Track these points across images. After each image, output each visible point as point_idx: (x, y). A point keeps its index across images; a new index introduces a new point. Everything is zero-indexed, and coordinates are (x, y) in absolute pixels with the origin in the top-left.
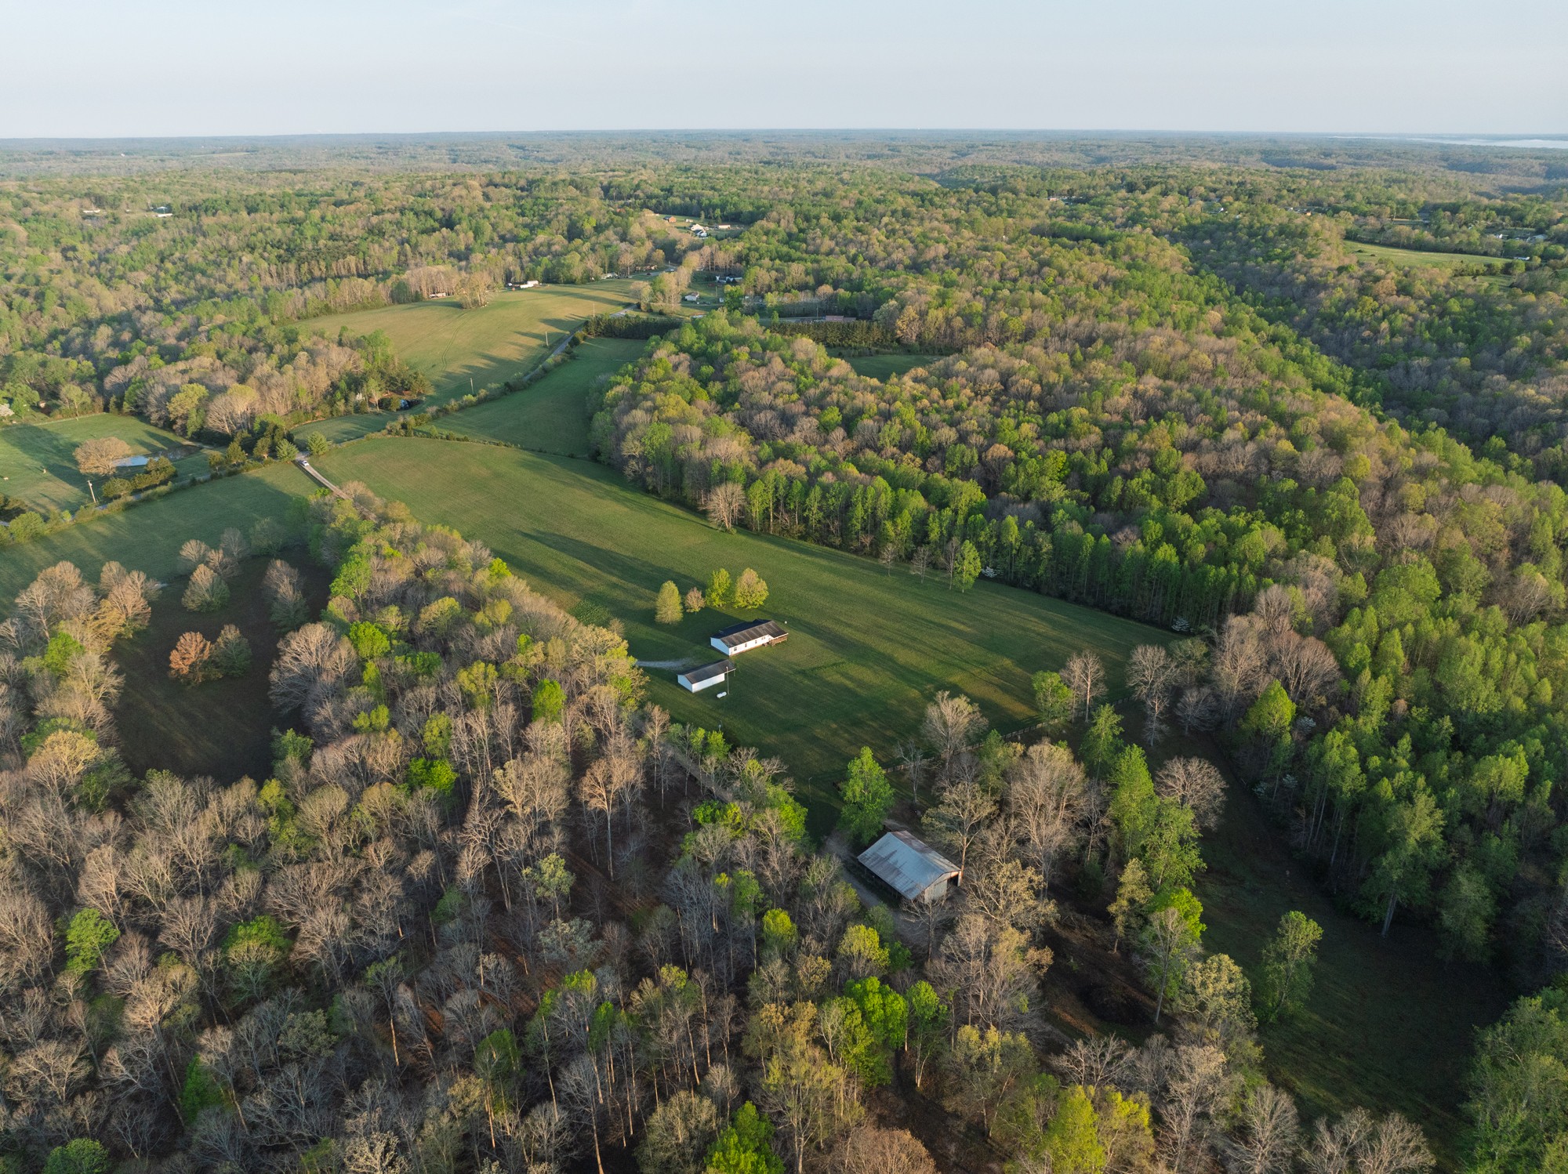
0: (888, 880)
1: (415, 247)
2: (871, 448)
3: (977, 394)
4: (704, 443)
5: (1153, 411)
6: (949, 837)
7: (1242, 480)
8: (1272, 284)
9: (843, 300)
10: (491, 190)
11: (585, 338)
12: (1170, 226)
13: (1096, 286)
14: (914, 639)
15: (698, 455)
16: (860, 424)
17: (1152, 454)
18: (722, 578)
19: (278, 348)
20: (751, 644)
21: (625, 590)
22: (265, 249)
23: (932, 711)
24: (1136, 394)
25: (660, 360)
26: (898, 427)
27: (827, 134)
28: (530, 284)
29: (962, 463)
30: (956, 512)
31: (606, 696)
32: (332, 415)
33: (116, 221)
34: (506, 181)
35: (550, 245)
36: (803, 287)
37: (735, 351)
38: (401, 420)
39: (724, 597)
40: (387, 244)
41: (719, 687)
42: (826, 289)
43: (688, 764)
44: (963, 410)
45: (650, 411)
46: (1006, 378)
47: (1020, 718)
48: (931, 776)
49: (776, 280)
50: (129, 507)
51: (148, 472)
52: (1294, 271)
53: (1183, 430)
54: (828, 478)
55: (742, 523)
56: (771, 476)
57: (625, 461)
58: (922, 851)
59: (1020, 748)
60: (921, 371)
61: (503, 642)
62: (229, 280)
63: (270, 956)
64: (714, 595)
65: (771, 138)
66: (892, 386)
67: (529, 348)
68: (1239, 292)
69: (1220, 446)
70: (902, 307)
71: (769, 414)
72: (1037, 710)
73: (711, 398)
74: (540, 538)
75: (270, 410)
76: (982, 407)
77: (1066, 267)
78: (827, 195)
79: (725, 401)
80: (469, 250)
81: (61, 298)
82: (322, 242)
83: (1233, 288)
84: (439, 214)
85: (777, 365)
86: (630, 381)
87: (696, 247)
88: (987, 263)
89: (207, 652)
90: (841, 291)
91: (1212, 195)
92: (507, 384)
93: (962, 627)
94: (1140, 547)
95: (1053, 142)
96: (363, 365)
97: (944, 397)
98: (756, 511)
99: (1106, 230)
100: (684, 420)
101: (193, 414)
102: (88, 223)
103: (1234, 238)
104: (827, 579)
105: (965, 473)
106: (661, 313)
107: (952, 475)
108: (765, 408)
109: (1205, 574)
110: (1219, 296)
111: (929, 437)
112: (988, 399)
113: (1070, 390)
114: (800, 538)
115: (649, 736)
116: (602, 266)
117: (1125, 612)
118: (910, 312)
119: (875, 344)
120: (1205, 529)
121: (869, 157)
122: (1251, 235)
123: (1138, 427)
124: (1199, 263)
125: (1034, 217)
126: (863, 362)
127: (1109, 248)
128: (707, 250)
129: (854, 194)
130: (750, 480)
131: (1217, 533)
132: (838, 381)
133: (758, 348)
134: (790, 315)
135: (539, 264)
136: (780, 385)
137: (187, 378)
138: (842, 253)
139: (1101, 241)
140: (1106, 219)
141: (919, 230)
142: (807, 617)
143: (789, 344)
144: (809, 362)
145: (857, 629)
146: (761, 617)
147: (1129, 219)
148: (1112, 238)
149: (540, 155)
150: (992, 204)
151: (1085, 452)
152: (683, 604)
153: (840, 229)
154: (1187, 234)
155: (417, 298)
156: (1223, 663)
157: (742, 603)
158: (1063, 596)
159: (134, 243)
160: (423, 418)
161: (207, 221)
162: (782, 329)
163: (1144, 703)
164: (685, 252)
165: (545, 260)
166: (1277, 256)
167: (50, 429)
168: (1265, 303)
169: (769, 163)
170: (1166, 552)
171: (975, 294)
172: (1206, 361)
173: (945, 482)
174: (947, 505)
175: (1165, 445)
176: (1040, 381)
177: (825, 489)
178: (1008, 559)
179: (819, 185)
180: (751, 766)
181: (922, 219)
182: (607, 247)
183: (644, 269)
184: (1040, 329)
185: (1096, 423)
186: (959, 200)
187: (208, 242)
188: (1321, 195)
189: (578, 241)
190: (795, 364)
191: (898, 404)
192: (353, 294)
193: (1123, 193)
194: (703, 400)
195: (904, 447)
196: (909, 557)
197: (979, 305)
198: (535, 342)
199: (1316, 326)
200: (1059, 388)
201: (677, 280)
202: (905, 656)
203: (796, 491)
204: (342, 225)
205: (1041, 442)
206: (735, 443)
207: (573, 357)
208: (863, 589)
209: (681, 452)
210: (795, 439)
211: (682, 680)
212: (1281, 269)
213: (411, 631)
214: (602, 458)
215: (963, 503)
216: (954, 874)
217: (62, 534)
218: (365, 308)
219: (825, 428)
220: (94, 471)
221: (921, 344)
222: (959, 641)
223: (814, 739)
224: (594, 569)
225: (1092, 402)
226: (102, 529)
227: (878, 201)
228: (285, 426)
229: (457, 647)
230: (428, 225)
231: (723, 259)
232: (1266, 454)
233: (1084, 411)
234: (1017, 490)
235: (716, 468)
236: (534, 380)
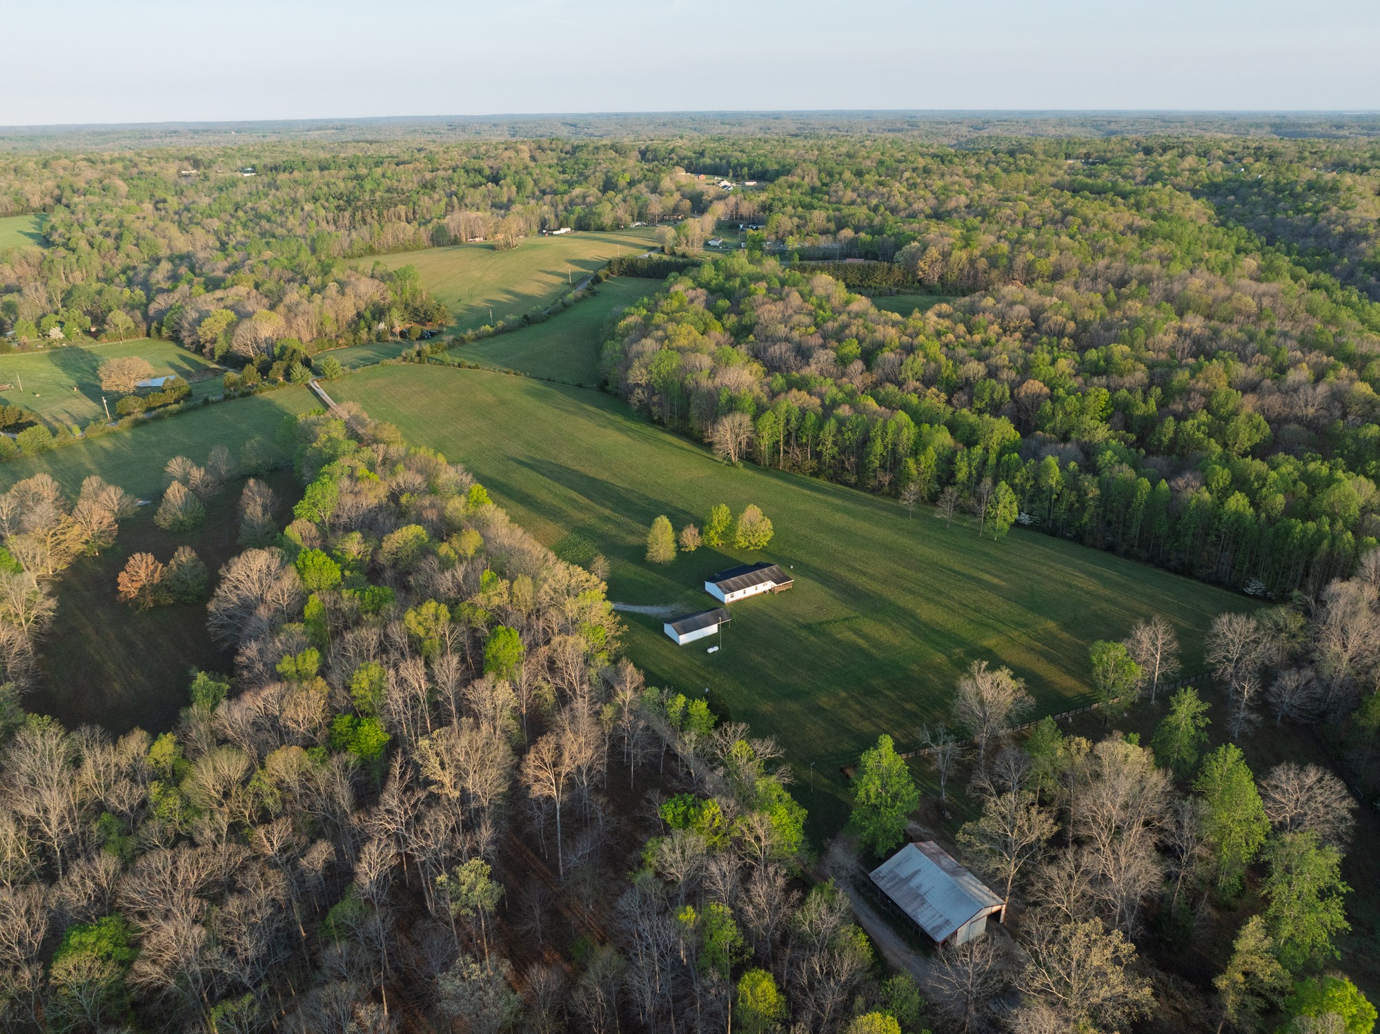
0: (908, 910)
1: (461, 199)
2: (892, 382)
3: (1005, 331)
4: (713, 373)
5: (1203, 350)
6: (994, 864)
7: (1310, 424)
8: (1305, 235)
9: (864, 243)
10: (538, 154)
11: (607, 277)
12: (1192, 184)
13: (1123, 233)
14: (940, 593)
15: (706, 383)
16: (880, 358)
17: (1208, 394)
18: (721, 514)
19: (312, 280)
20: (751, 591)
21: (617, 524)
22: (327, 200)
23: (966, 686)
24: (1180, 332)
25: (676, 293)
26: (921, 360)
27: (849, 115)
28: (563, 231)
29: (992, 399)
30: (986, 449)
31: (572, 648)
32: (355, 344)
33: (206, 178)
34: (554, 146)
35: (584, 197)
36: (824, 232)
37: (752, 286)
38: (417, 347)
39: (723, 535)
40: (436, 197)
41: (711, 641)
42: (847, 233)
43: (666, 734)
44: (992, 345)
45: (661, 340)
46: (1036, 315)
47: (1070, 694)
48: (966, 771)
49: (798, 227)
50: (138, 424)
51: (163, 391)
52: (1329, 223)
53: (1240, 370)
54: (844, 411)
55: (750, 457)
56: (783, 407)
57: (630, 390)
58: (953, 873)
59: (1084, 743)
60: (945, 307)
61: (465, 577)
62: (289, 225)
63: (106, 975)
64: (712, 533)
65: (798, 116)
66: (915, 320)
67: (552, 285)
68: (1270, 243)
69: (1284, 387)
70: (925, 248)
71: (784, 346)
72: (1093, 686)
73: (725, 329)
74: (534, 465)
75: (294, 336)
76: (1013, 342)
77: (1091, 216)
78: (849, 156)
79: (739, 334)
80: (511, 202)
81: (137, 239)
82: (378, 194)
83: (1264, 239)
84: (487, 172)
85: (795, 299)
86: (645, 312)
87: (721, 197)
88: (1009, 212)
89: (157, 575)
90: (862, 235)
91: (1231, 157)
92: (526, 317)
93: (996, 581)
94: (1207, 496)
95: (1063, 119)
96: (390, 296)
97: (970, 332)
98: (765, 443)
99: (1128, 186)
100: (695, 349)
101: (221, 339)
102: (184, 182)
103: (1260, 194)
104: (840, 519)
105: (996, 409)
106: (684, 256)
107: (980, 412)
108: (780, 340)
109: (1289, 530)
110: (1251, 246)
111: (955, 372)
112: (1018, 335)
113: (1108, 327)
114: (812, 474)
115: (618, 700)
116: (632, 215)
117: (1186, 570)
118: (933, 252)
119: (896, 285)
120: (1282, 476)
121: (890, 131)
122: (1277, 191)
123: (1187, 365)
124: (1224, 217)
125: (1052, 175)
126: (883, 301)
127: (1132, 201)
128: (732, 200)
129: (877, 155)
130: (759, 411)
131: (1295, 482)
132: (857, 315)
133: (777, 285)
134: (811, 259)
135: (572, 212)
136: (796, 318)
137: (222, 304)
138: (864, 203)
139: (1125, 196)
140: (1125, 177)
141: (940, 183)
142: (816, 562)
143: (808, 280)
144: (828, 298)
145: (872, 578)
146: (764, 561)
147: (1148, 177)
148: (1135, 193)
149: (590, 131)
150: (1010, 164)
151: (1130, 390)
152: (677, 541)
153: (862, 183)
154: (1211, 191)
155: (456, 242)
156: (1329, 639)
157: (743, 543)
158: (1111, 549)
159: (216, 195)
160: (438, 347)
161: (282, 177)
162: (803, 269)
163: (1228, 684)
164: (711, 202)
165: (578, 209)
166: (1308, 210)
167: (94, 352)
168: (1300, 253)
169: (796, 135)
170: (1238, 502)
171: (999, 238)
172: (1251, 304)
173: (973, 418)
174: (975, 443)
175: (1222, 386)
176: (1073, 318)
177: (841, 422)
178: (1046, 504)
179: (843, 150)
180: (739, 748)
181: (943, 175)
182: (637, 199)
183: (672, 217)
184: (1069, 271)
185: (1139, 359)
186: (978, 161)
187: (278, 194)
188: (1345, 157)
189: (611, 193)
190: (814, 299)
191: (921, 338)
192: (396, 237)
193: (1140, 155)
194: (717, 331)
195: (928, 381)
196: (933, 499)
197: (1004, 247)
198: (559, 280)
199: (1359, 274)
200: (1095, 325)
201: (701, 227)
202: (928, 613)
203: (809, 423)
204: (399, 181)
205: (1080, 379)
206: (746, 372)
207: (594, 294)
208: (880, 533)
209: (690, 382)
210: (811, 371)
211: (669, 629)
212: (1315, 221)
213: (373, 561)
214: (609, 388)
215: (995, 441)
216: (995, 909)
217: (68, 448)
218: (406, 250)
219: (843, 361)
220: (114, 389)
221: (943, 285)
222: (991, 597)
223: (819, 711)
224: (587, 501)
225: (1133, 339)
226: (107, 444)
227: (899, 161)
228: (303, 351)
229: (416, 580)
230: (476, 181)
231: (746, 208)
232: (1337, 396)
233: (1126, 348)
234: (1053, 430)
235: (723, 398)
236: (553, 314)
